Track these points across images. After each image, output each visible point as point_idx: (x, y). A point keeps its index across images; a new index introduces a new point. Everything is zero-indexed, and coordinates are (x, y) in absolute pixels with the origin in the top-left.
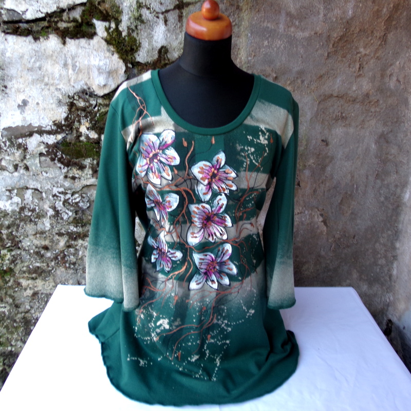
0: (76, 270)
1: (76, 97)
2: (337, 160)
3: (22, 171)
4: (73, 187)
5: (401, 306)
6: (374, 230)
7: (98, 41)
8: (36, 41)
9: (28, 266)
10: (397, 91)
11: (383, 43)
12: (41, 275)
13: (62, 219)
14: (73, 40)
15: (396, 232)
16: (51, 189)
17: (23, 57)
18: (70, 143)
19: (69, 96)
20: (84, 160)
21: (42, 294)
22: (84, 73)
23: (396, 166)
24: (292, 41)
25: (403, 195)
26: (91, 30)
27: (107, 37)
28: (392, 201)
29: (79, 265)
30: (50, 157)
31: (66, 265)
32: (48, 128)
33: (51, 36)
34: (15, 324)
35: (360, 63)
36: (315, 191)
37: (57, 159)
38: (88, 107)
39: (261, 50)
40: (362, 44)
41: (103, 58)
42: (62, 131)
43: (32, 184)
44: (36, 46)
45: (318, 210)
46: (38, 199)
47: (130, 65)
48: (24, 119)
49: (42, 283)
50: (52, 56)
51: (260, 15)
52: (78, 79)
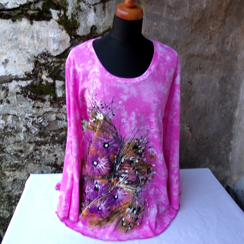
0: (41, 164)
1: (39, 57)
2: (197, 93)
3: (5, 104)
4: (38, 113)
5: (235, 178)
6: (218, 134)
7: (53, 22)
8: (14, 22)
9: (10, 163)
10: (231, 52)
11: (223, 24)
12: (18, 168)
13: (31, 133)
14: (37, 22)
15: (231, 135)
16: (24, 115)
17: (6, 32)
18: (36, 86)
19: (35, 57)
20: (45, 96)
21: (19, 180)
22: (44, 42)
23: (231, 96)
24: (170, 22)
25: (234, 113)
26: (48, 15)
27: (58, 20)
28: (228, 116)
29: (42, 161)
30: (23, 94)
31: (34, 162)
32: (22, 77)
33: (23, 19)
34: (2, 200)
35: (210, 36)
36: (184, 112)
37: (27, 96)
38: (47, 63)
39: (153, 28)
40: (211, 24)
41: (56, 33)
42: (31, 78)
43: (12, 112)
44: (13, 25)
45: (187, 123)
46: (16, 121)
47: (73, 37)
48: (6, 71)
49: (19, 173)
50: (24, 31)
51: (152, 7)
52: (41, 46)
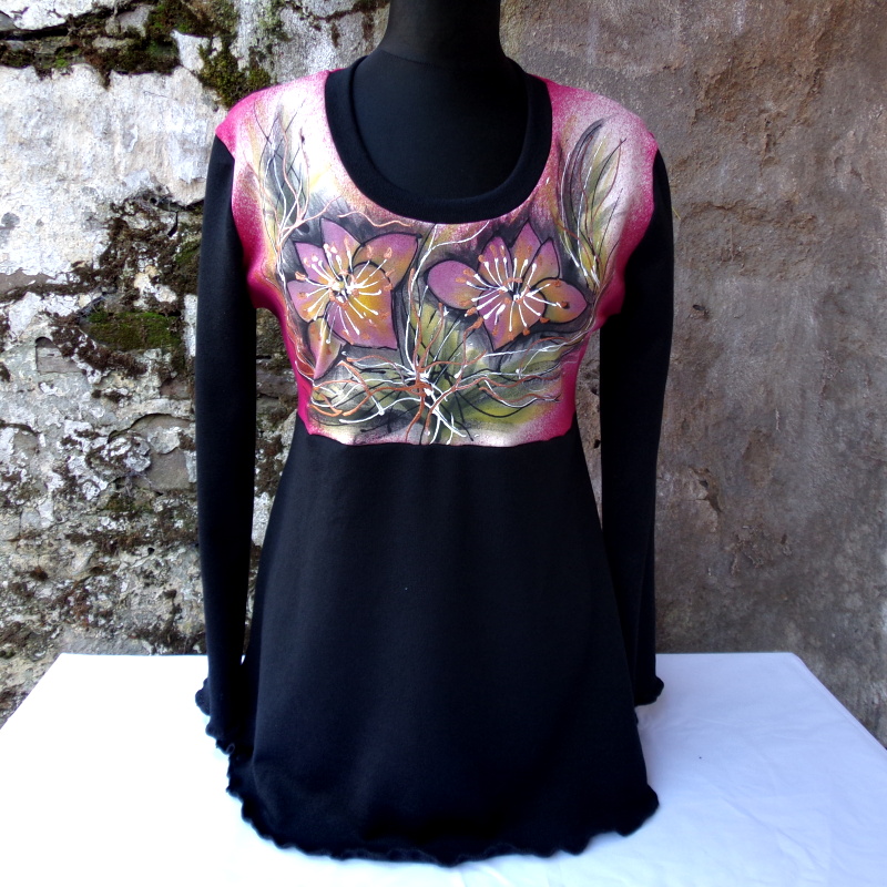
0: (112, 631)
1: (129, 209)
2: (732, 352)
4: (113, 420)
6: (829, 522)
7: (183, 81)
8: (42, 79)
10: (854, 196)
11: (815, 89)
12: (25, 645)
13: (83, 498)
14: (126, 77)
15: (881, 526)
16: (59, 425)
17: (12, 114)
18: (111, 314)
19: (113, 205)
20: (142, 353)
22: (149, 153)
23: (867, 367)
26: (167, 56)
27: (202, 70)
28: (864, 451)
29: (120, 618)
31: (86, 620)
32: (62, 280)
33: (76, 67)
35: (769, 132)
36: (684, 426)
37: (77, 350)
38: (157, 232)
40: (769, 92)
41: (193, 117)
42: (94, 286)
43: (16, 414)
44: (41, 89)
45: (696, 472)
46: (25, 450)
48: (6, 259)
49: (27, 667)
50: (77, 112)
51: (544, 27)
52: (136, 166)
